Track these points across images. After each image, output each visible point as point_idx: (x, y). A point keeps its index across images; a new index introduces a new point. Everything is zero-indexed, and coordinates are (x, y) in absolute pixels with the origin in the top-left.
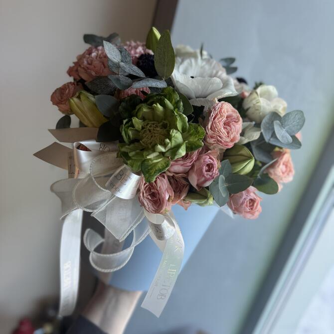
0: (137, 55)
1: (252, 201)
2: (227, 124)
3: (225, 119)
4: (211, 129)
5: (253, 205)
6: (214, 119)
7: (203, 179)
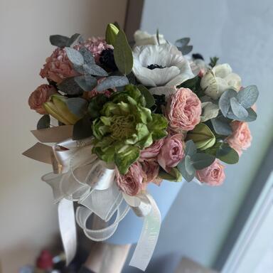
0: (99, 52)
1: (217, 171)
2: (187, 109)
3: (185, 104)
4: (173, 115)
5: (217, 174)
6: (175, 106)
7: (171, 162)
